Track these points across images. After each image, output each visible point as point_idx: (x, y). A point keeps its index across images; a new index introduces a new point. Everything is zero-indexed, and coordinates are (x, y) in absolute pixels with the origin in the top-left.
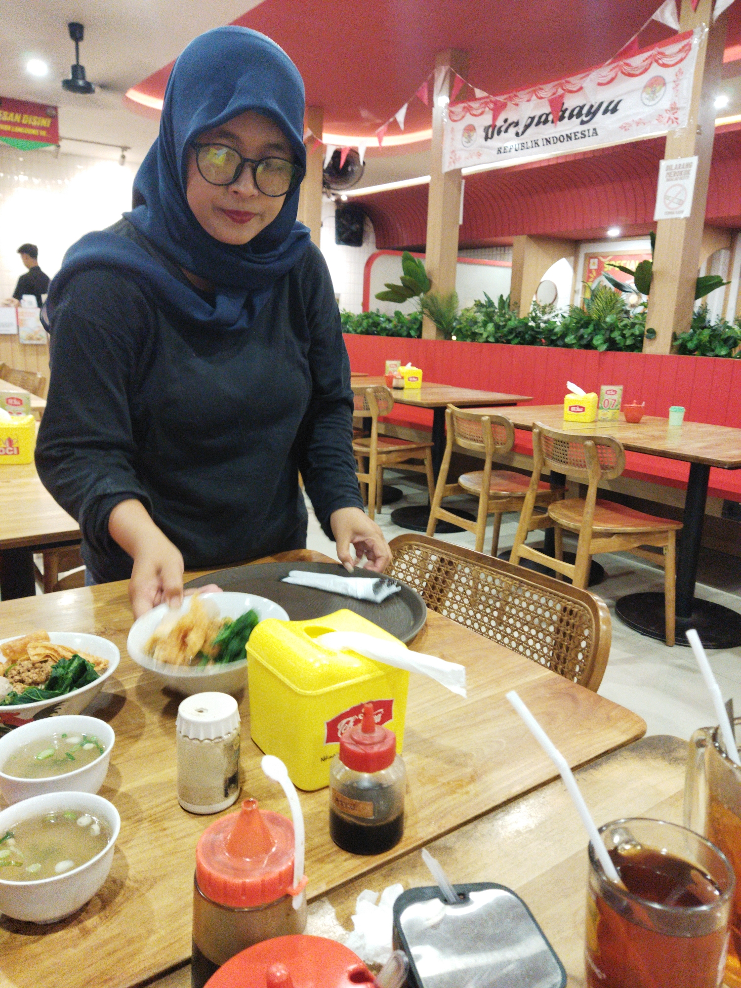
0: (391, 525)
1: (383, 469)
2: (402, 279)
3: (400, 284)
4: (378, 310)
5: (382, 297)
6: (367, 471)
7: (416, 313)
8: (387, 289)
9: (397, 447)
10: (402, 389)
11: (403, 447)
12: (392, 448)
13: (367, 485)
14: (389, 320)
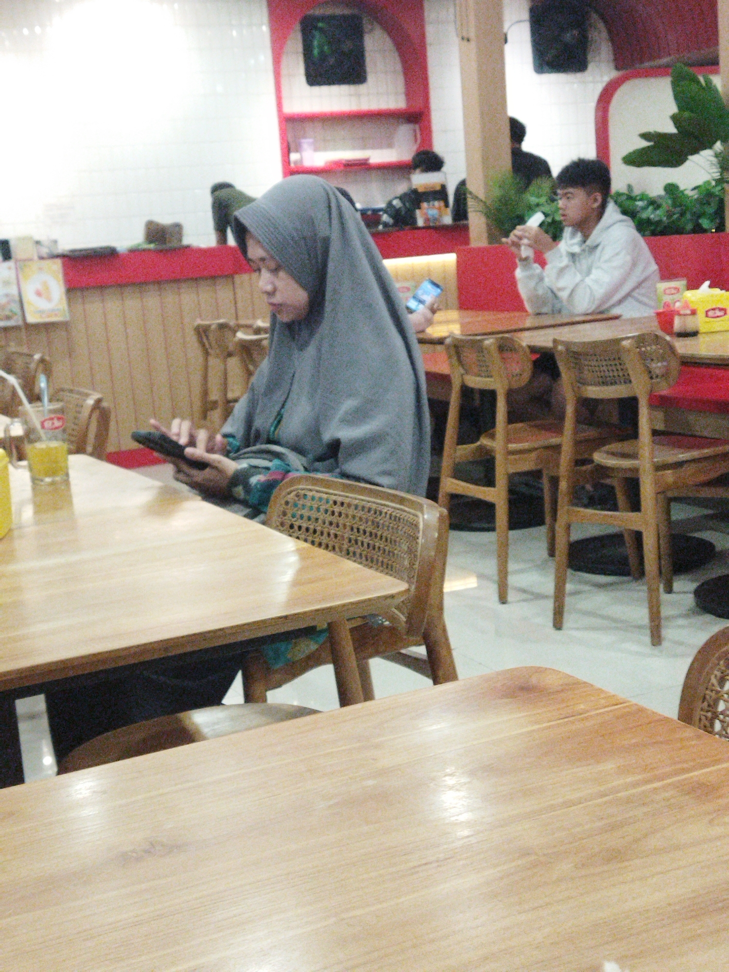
0: (698, 614)
1: (670, 500)
2: (674, 118)
3: (671, 129)
4: (630, 187)
5: (636, 159)
6: (635, 506)
7: (708, 183)
8: (644, 144)
9: (695, 454)
10: (694, 334)
11: (707, 451)
12: (683, 456)
13: (638, 537)
14: (654, 203)
